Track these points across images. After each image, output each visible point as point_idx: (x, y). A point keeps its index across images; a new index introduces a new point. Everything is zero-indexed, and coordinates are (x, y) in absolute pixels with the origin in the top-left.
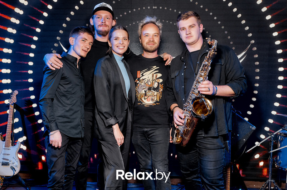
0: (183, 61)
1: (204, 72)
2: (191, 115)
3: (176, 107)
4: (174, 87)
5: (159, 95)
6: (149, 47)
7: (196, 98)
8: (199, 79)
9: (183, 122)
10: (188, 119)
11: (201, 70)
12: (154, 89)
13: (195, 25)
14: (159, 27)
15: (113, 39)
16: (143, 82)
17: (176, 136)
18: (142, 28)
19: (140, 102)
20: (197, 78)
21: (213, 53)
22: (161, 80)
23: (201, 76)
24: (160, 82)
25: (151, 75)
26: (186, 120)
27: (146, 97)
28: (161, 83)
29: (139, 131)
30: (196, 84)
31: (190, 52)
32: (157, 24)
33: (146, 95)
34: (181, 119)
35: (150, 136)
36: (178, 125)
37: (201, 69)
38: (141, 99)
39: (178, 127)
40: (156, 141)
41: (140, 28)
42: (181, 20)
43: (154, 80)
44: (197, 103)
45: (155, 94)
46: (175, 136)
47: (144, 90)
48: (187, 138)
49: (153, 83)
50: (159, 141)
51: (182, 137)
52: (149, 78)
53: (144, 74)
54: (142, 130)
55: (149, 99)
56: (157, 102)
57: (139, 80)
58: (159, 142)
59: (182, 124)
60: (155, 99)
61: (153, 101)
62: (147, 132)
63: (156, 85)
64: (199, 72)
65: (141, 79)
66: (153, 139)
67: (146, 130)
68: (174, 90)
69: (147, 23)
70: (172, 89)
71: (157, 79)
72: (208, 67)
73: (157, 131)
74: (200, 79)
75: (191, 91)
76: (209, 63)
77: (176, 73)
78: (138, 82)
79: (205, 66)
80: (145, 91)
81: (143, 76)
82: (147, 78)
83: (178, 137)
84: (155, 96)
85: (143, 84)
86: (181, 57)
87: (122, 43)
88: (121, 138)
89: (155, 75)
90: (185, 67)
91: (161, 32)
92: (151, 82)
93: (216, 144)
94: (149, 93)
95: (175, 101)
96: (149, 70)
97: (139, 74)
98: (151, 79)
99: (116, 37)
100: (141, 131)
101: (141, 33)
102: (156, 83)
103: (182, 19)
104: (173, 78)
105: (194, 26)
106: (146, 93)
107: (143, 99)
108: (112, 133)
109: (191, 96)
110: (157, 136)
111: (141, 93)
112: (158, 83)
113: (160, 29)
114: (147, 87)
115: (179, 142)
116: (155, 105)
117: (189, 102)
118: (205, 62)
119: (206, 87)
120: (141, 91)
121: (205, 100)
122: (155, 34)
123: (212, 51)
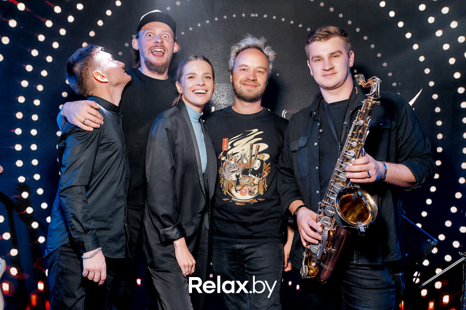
0: (316, 120)
1: (357, 140)
2: (336, 223)
3: (302, 206)
4: (295, 169)
5: (262, 183)
6: (245, 90)
7: (345, 191)
8: (347, 153)
9: (320, 238)
10: (329, 232)
11: (352, 137)
12: (255, 173)
13: (341, 53)
14: (268, 58)
15: (185, 79)
16: (233, 159)
17: (306, 263)
18: (237, 56)
19: (227, 196)
20: (343, 152)
21: (374, 102)
22: (267, 157)
23: (352, 148)
24: (265, 159)
25: (248, 146)
26: (326, 233)
27: (238, 188)
28: (267, 162)
29: (227, 249)
30: (342, 163)
31: (329, 102)
32: (265, 51)
33: (238, 183)
34: (315, 231)
35: (246, 259)
36: (309, 243)
37: (350, 135)
38: (229, 191)
39: (309, 246)
40: (257, 268)
41: (233, 54)
42: (314, 41)
43: (254, 155)
44: (348, 199)
45: (256, 182)
46: (303, 263)
47: (235, 174)
48: (328, 267)
49: (252, 162)
50: (263, 268)
51: (318, 265)
52: (245, 152)
53: (234, 145)
54: (231, 248)
55: (243, 191)
56: (259, 196)
57: (225, 154)
58: (263, 271)
59: (317, 242)
60: (256, 191)
61: (252, 195)
62: (240, 250)
63: (257, 165)
64: (347, 141)
65: (229, 153)
66: (252, 264)
67: (238, 246)
68: (296, 173)
69: (248, 47)
70: (291, 171)
71: (259, 153)
72: (364, 130)
73: (260, 249)
74: (349, 153)
75: (333, 176)
76: (367, 123)
77: (302, 142)
78: (223, 159)
79: (358, 128)
80: (237, 177)
81: (232, 146)
82: (241, 152)
83: (310, 265)
84: (255, 185)
85: (233, 162)
86: (312, 112)
87: (201, 83)
88: (191, 264)
89: (255, 146)
90: (321, 131)
91: (271, 67)
92: (249, 158)
93: (380, 280)
94: (244, 180)
95: (298, 195)
96: (244, 136)
97: (226, 144)
98: (248, 154)
99: (189, 74)
100: (229, 249)
101: (234, 64)
102: (258, 162)
103: (318, 38)
104: (295, 151)
105: (338, 54)
106: (238, 180)
107: (233, 191)
108: (173, 254)
109: (332, 186)
110: (260, 259)
111: (230, 179)
112: (262, 161)
113: (269, 62)
114: (241, 169)
115: (313, 274)
116: (256, 203)
117: (329, 198)
118: (358, 120)
119: (363, 169)
120: (229, 176)
121: (363, 196)
122: (259, 67)
123: (370, 99)
